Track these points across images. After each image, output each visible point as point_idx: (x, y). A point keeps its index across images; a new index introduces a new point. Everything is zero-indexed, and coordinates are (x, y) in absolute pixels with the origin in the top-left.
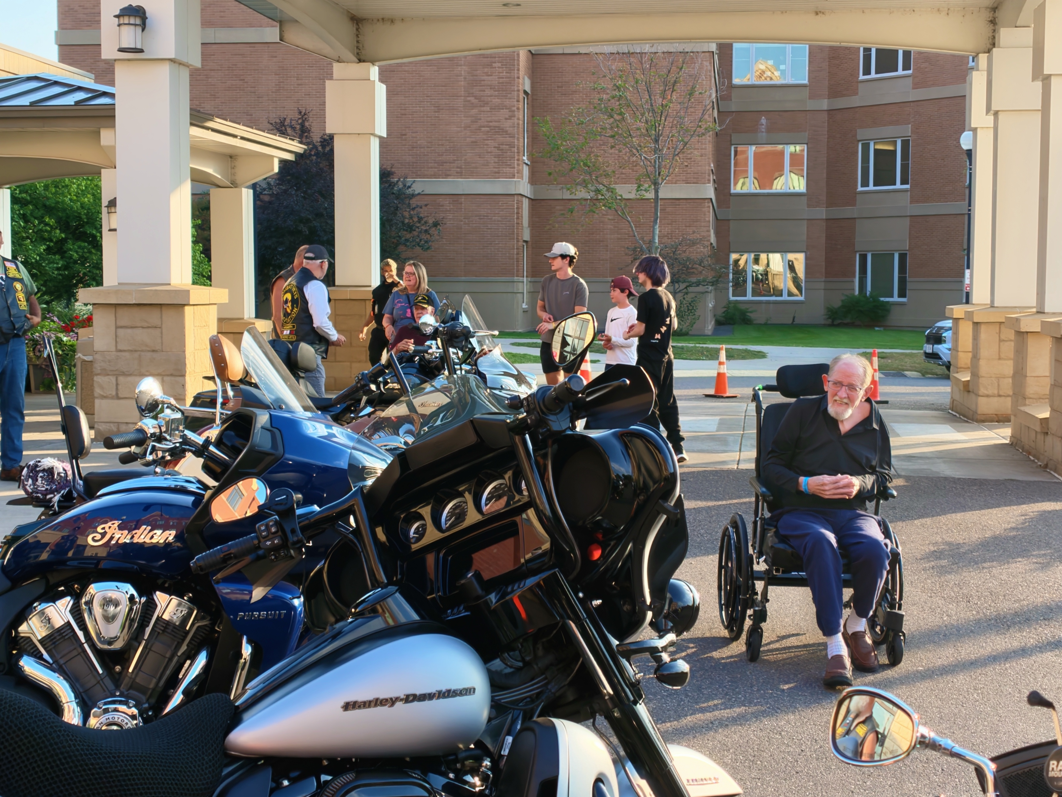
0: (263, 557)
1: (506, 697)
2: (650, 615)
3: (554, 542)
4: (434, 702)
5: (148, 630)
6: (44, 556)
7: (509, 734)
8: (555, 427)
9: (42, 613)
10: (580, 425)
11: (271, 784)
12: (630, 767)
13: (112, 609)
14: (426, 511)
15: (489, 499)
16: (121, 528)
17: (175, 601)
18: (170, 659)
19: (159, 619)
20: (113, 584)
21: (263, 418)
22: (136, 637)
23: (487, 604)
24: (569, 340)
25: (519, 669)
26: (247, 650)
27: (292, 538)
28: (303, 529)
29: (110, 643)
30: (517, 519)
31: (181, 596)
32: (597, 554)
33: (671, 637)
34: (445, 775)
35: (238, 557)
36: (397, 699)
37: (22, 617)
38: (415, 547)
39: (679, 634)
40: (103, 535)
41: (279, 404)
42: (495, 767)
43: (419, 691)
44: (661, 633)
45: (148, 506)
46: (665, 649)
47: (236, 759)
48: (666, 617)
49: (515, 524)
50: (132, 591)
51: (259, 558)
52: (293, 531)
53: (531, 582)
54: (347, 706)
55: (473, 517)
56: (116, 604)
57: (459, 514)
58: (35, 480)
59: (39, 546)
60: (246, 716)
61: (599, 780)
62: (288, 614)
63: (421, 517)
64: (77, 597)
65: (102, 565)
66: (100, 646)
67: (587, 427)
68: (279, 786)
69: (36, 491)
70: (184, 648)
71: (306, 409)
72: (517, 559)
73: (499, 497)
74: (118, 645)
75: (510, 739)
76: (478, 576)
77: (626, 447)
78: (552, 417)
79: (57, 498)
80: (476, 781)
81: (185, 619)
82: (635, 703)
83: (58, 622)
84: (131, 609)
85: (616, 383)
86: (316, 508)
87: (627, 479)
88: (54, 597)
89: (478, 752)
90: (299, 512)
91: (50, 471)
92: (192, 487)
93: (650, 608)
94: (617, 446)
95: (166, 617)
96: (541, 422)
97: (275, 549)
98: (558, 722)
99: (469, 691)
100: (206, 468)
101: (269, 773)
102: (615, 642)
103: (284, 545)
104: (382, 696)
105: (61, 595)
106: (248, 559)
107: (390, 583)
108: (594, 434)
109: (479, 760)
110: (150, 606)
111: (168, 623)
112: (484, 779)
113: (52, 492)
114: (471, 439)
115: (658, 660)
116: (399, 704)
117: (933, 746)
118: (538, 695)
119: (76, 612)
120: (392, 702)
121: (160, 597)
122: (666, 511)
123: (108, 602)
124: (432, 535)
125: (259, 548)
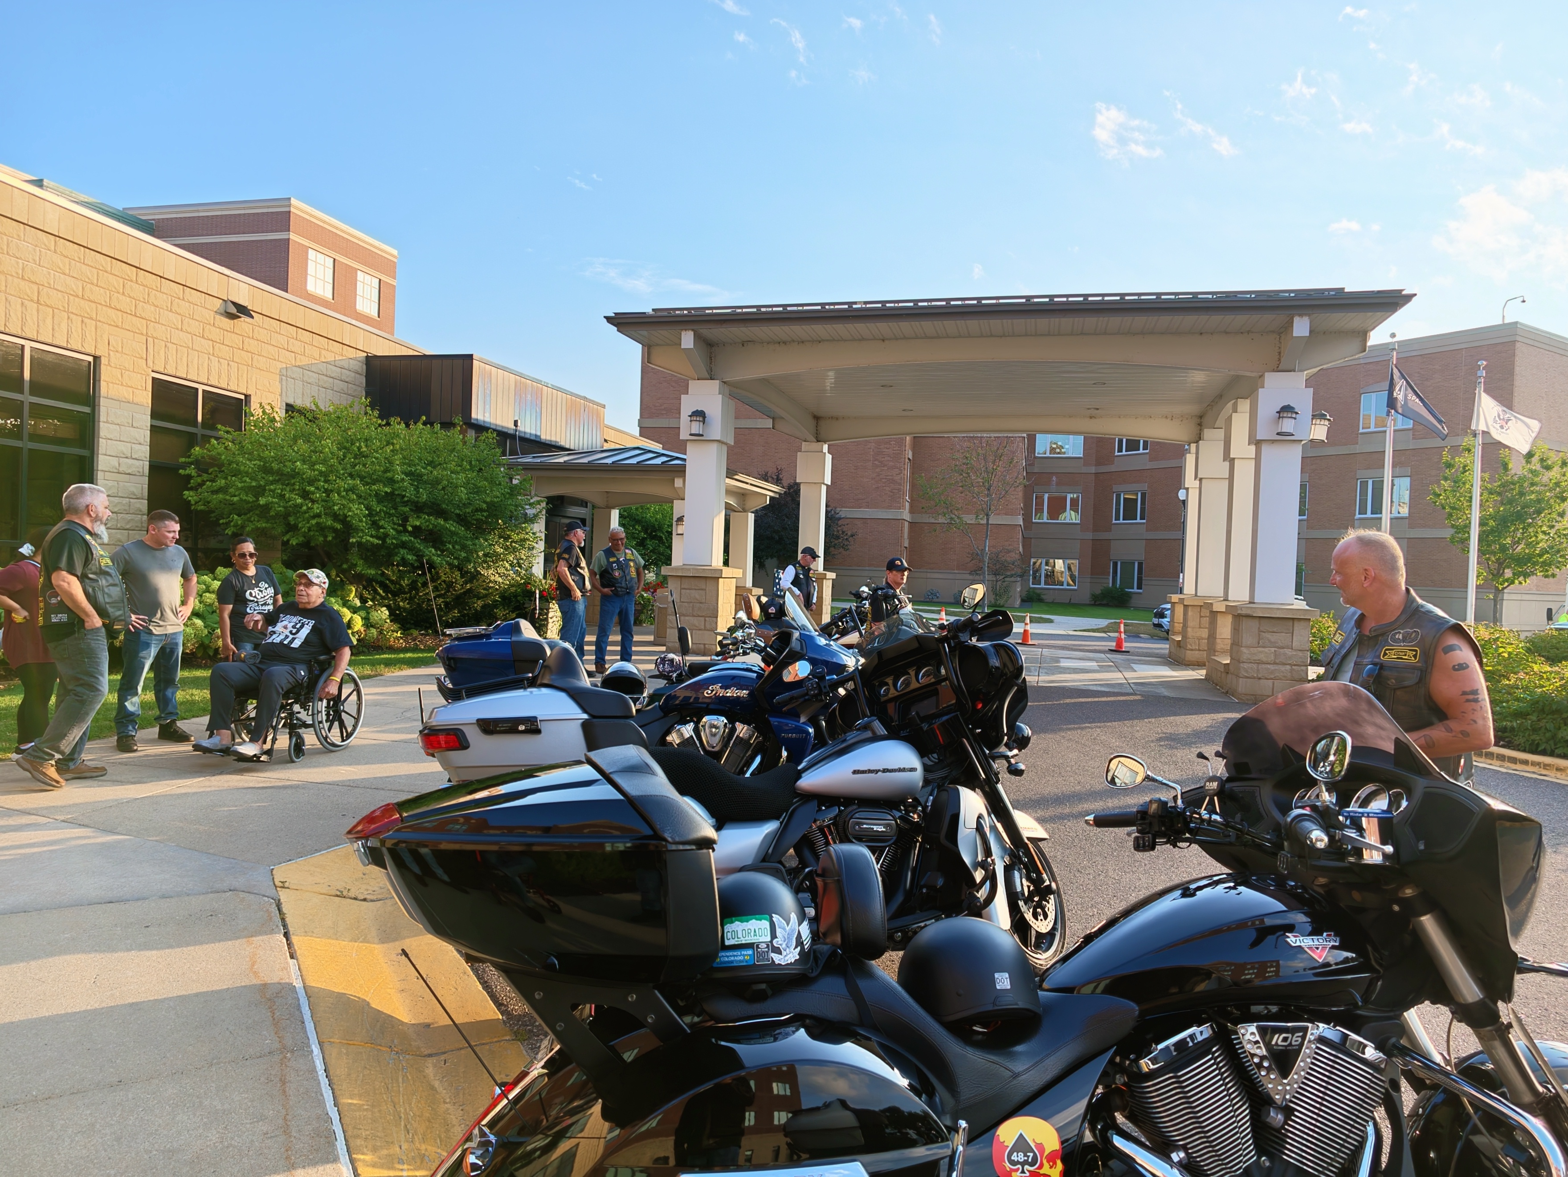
0: (808, 700)
1: (931, 776)
2: (1006, 738)
3: (958, 699)
4: (897, 773)
5: (732, 742)
6: (677, 702)
7: (931, 795)
8: (963, 639)
9: (679, 730)
10: (974, 639)
11: (817, 809)
12: (993, 816)
13: (714, 730)
14: (890, 680)
15: (923, 677)
16: (721, 687)
17: (746, 727)
18: (743, 758)
19: (738, 736)
20: (715, 717)
21: (796, 634)
22: (725, 745)
23: (922, 728)
24: (967, 600)
25: (936, 763)
26: (785, 754)
27: (824, 690)
28: (830, 686)
29: (713, 747)
30: (938, 687)
31: (749, 725)
32: (980, 706)
33: (1015, 752)
34: (900, 811)
35: (797, 698)
36: (879, 770)
37: (668, 732)
38: (883, 699)
39: (1020, 751)
40: (712, 691)
41: (804, 627)
42: (924, 810)
43: (890, 768)
44: (1011, 750)
45: (734, 677)
46: (1013, 757)
47: (800, 795)
48: (1014, 741)
49: (937, 690)
50: (726, 721)
51: (806, 701)
52: (825, 687)
53: (945, 718)
54: (855, 772)
55: (914, 685)
56: (716, 727)
57: (907, 683)
58: (664, 665)
59: (675, 697)
60: (803, 775)
61: (980, 817)
62: (806, 737)
63: (887, 684)
64: (697, 723)
65: (711, 706)
66: (708, 748)
67: (977, 640)
68: (820, 810)
69: (664, 671)
70: (749, 753)
71: (816, 631)
72: (937, 707)
73: (929, 676)
74: (717, 749)
75: (931, 798)
76: (917, 713)
77: (997, 652)
78: (961, 634)
79: (675, 675)
80: (916, 816)
81: (751, 737)
82: (997, 783)
83: (687, 736)
84: (724, 731)
85: (994, 619)
86: (835, 677)
87: (997, 668)
88: (685, 723)
89: (915, 803)
90: (827, 678)
91: (672, 660)
92: (756, 669)
93: (1006, 735)
94: (992, 650)
95: (741, 735)
96: (955, 637)
97: (815, 696)
98: (959, 787)
99: (913, 770)
100: (764, 660)
101: (815, 803)
102: (987, 752)
103: (820, 693)
104: (872, 768)
105: (689, 722)
106: (802, 700)
107: (872, 715)
108: (980, 645)
109: (916, 807)
110: (733, 730)
111: (742, 739)
112: (919, 816)
113: (672, 672)
114: (916, 645)
115: (1009, 762)
116: (880, 773)
117: (1154, 780)
118: (946, 777)
119: (696, 730)
120: (877, 771)
121: (739, 726)
122: (1017, 685)
123: (713, 726)
124: (893, 693)
125: (807, 694)
